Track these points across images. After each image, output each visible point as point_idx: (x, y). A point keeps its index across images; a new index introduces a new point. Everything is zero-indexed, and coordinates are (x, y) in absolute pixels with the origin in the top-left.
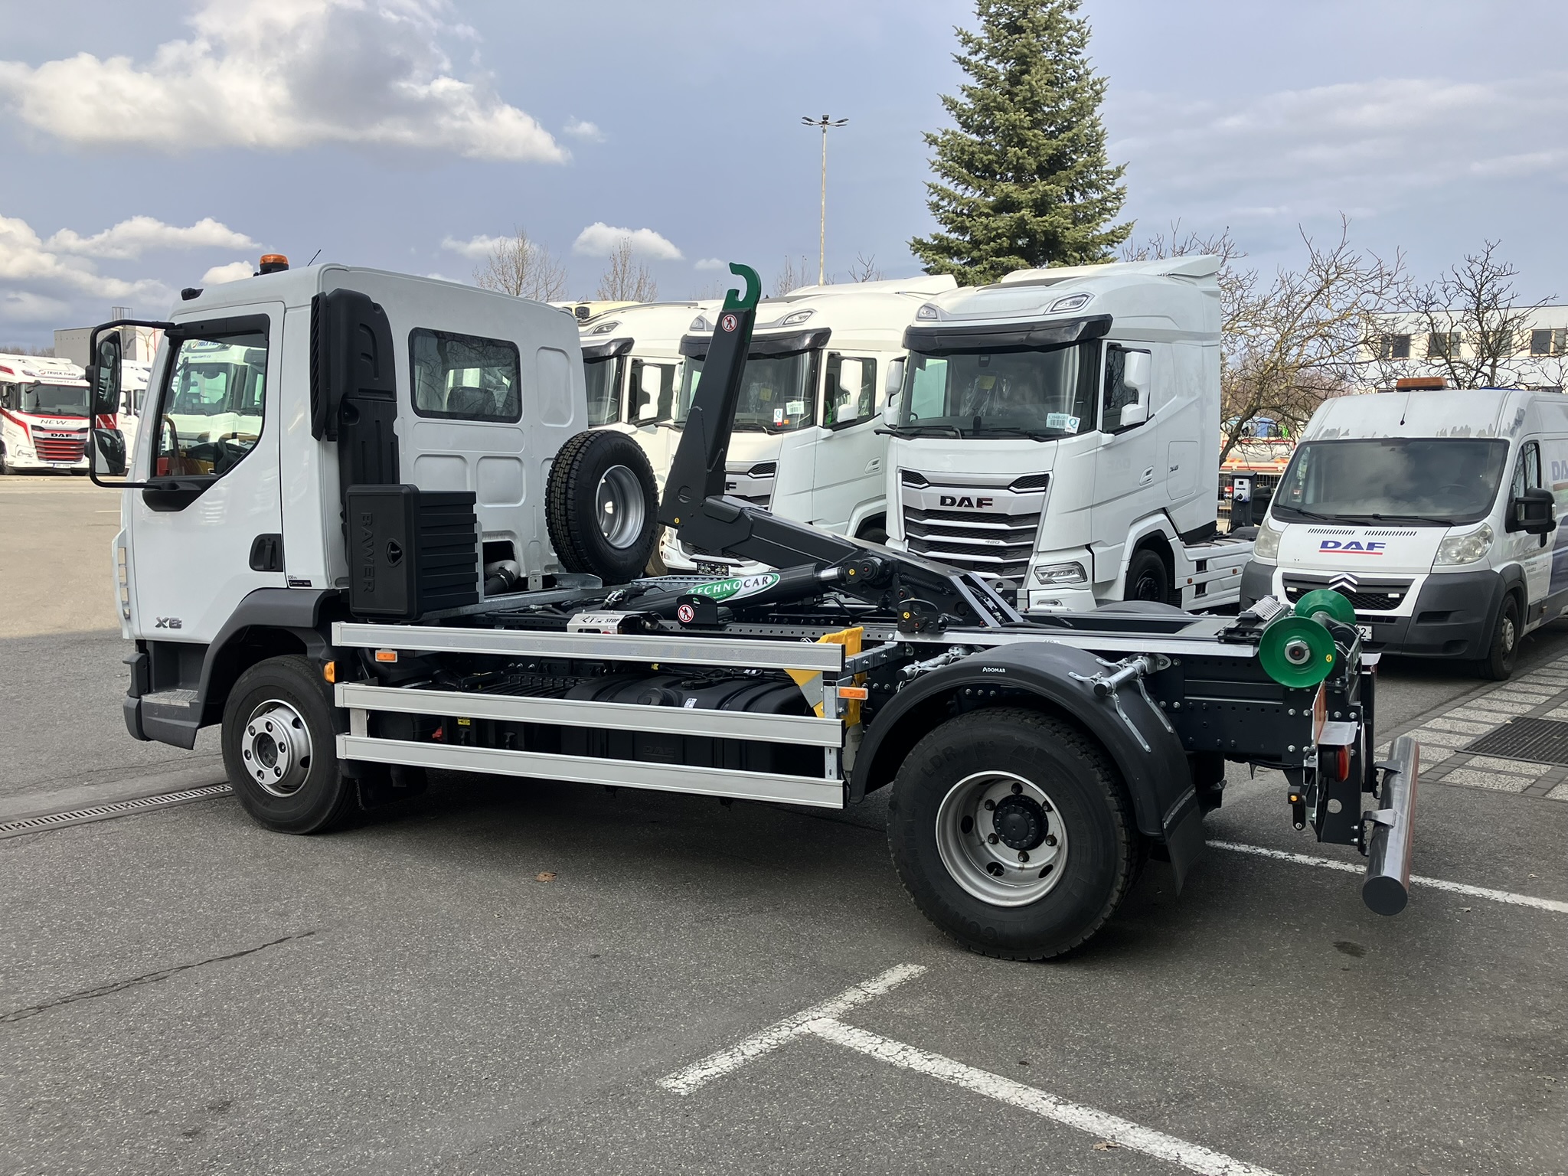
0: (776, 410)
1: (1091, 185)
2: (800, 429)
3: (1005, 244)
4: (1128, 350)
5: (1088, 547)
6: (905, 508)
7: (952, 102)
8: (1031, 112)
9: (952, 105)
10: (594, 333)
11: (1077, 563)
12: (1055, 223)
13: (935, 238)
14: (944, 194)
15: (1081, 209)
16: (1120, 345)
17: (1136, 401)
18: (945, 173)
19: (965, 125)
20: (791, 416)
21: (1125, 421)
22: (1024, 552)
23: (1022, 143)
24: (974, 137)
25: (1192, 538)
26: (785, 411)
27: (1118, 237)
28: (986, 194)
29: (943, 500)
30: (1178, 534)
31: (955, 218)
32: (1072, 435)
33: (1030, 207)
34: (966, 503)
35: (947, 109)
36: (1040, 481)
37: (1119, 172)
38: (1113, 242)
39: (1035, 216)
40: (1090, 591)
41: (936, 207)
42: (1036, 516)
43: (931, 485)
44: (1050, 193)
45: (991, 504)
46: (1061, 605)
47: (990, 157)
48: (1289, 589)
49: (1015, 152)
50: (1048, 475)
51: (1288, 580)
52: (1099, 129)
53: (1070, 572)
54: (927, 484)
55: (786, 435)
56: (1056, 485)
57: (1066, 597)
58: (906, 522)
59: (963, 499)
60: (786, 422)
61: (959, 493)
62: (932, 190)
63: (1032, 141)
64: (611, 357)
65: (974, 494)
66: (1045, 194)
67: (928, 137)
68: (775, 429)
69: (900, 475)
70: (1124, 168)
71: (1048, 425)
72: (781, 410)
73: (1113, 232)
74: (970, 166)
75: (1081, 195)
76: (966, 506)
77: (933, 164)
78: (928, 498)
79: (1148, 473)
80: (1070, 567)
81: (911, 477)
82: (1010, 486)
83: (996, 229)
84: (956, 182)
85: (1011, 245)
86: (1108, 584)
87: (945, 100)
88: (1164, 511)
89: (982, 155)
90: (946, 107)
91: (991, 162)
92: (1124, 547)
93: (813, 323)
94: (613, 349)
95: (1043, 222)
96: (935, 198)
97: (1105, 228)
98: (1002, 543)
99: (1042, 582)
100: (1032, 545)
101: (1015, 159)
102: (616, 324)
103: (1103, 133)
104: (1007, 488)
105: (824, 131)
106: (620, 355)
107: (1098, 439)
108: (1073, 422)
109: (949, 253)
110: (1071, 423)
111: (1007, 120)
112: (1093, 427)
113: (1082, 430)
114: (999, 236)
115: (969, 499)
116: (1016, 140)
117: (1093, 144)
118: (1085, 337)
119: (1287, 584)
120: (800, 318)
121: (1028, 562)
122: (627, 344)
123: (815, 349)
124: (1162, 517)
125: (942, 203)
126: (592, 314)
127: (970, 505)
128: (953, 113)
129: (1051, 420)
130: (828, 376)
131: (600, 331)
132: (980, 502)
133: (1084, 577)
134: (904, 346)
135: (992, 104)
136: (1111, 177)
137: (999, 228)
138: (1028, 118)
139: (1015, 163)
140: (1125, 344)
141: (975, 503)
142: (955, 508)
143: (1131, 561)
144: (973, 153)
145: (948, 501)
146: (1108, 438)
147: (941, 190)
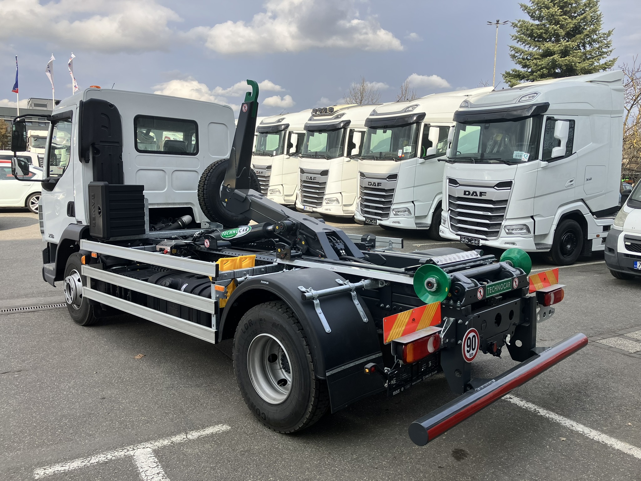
0: (399, 150)
1: (594, 41)
2: (409, 159)
3: (545, 72)
4: (557, 120)
5: (532, 217)
6: (449, 196)
7: (525, 6)
8: (562, 8)
9: (525, 8)
10: (335, 118)
11: (525, 225)
12: (571, 60)
13: (513, 71)
14: (517, 50)
15: (588, 53)
16: (553, 117)
17: (559, 145)
18: (519, 40)
19: (532, 16)
20: (405, 153)
21: (554, 155)
22: (500, 219)
23: (557, 23)
24: (537, 22)
25: (600, 214)
26: (403, 151)
27: (608, 66)
28: (539, 48)
29: (465, 192)
30: (591, 212)
31: (522, 61)
32: (525, 162)
33: (559, 53)
34: (475, 194)
35: (523, 10)
36: (508, 184)
37: (609, 34)
38: (606, 68)
39: (561, 57)
40: (532, 239)
41: (514, 57)
42: (506, 201)
43: (460, 185)
44: (569, 46)
45: (485, 195)
46: (516, 245)
47: (541, 31)
48: (626, 243)
49: (553, 28)
50: (512, 181)
51: (627, 238)
52: (598, 13)
53: (521, 229)
54: (458, 185)
55: (402, 161)
56: (516, 186)
57: (519, 241)
58: (449, 202)
59: (474, 192)
60: (403, 156)
61: (472, 189)
62: (512, 49)
63: (563, 21)
64: (341, 128)
65: (478, 190)
66: (566, 47)
67: (513, 24)
68: (398, 159)
69: (448, 180)
70: (612, 31)
71: (514, 157)
72: (401, 150)
73: (606, 63)
74: (531, 35)
75: (590, 46)
76: (475, 196)
77: (513, 37)
78: (459, 192)
79: (571, 181)
80: (522, 227)
81: (453, 181)
82: (495, 186)
83: (540, 65)
84: (524, 44)
85: (549, 72)
86: (545, 236)
87: (522, 6)
88: (582, 200)
89: (536, 30)
90: (522, 9)
91: (542, 33)
92: (554, 218)
93: (417, 111)
94: (342, 125)
95: (565, 60)
96: (513, 52)
97: (602, 61)
98: (490, 214)
99: (507, 233)
100: (503, 215)
101: (553, 31)
102: (343, 114)
103: (600, 15)
104: (493, 187)
105: (497, 27)
106: (345, 128)
107: (539, 164)
108: (526, 156)
109: (519, 78)
110: (525, 156)
111: (549, 12)
112: (536, 158)
113: (529, 160)
114: (542, 68)
115: (476, 192)
116: (554, 22)
117: (596, 20)
118: (535, 114)
119: (626, 240)
120: (412, 108)
121: (501, 223)
122: (348, 123)
123: (418, 122)
124: (581, 203)
125: (516, 55)
126: (335, 110)
127: (477, 195)
128: (525, 11)
129: (516, 154)
130: (424, 135)
131: (337, 117)
132: (481, 194)
133: (529, 231)
134: (454, 120)
135: (543, 6)
136: (606, 36)
137: (542, 64)
138: (560, 10)
139: (553, 33)
140: (556, 117)
141: (478, 194)
142: (470, 197)
143: (558, 225)
144: (532, 30)
145: (467, 193)
146: (544, 164)
147: (515, 48)
